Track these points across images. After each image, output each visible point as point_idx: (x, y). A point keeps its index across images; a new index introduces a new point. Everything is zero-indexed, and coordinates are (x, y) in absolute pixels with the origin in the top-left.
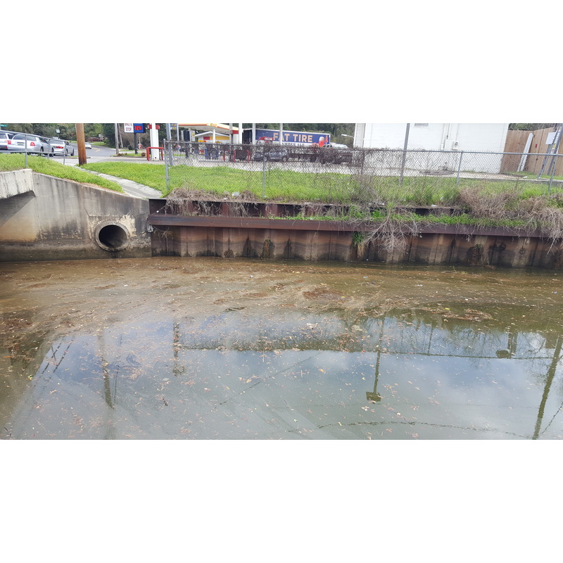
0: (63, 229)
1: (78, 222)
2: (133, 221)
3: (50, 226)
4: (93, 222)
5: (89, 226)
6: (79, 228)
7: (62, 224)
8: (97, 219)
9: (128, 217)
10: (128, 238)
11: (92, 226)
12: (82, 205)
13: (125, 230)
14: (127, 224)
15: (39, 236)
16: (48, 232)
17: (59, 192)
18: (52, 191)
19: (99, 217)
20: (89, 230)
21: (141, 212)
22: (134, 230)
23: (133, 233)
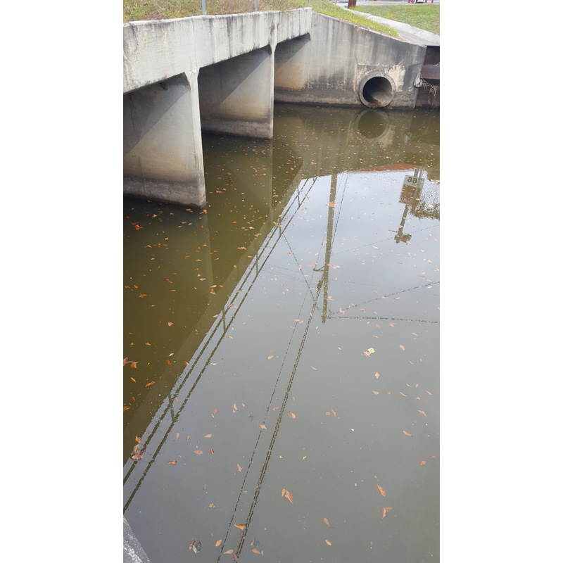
0: (330, 79)
1: (346, 71)
2: (403, 73)
3: (318, 75)
4: (361, 73)
5: (355, 76)
6: (345, 78)
7: (329, 74)
8: (366, 69)
9: (398, 67)
10: (393, 93)
11: (359, 77)
12: (354, 50)
13: (392, 84)
14: (396, 76)
15: (306, 85)
16: (315, 81)
17: (333, 36)
18: (328, 34)
19: (368, 67)
20: (354, 81)
21: (415, 61)
22: (401, 84)
23: (399, 87)
